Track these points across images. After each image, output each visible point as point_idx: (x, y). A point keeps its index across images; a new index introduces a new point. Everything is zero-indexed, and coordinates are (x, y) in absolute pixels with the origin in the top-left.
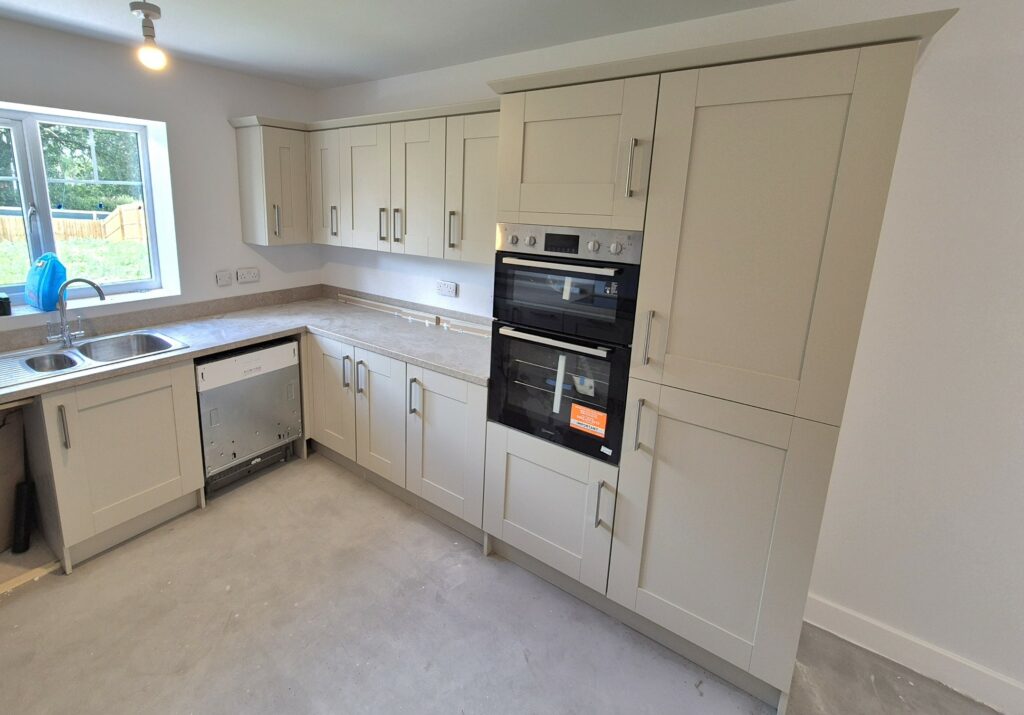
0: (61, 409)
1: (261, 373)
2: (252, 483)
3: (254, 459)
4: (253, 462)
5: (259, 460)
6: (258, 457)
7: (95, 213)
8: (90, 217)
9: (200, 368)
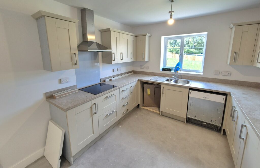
0: (163, 87)
1: (208, 100)
2: (203, 128)
3: (204, 122)
4: (204, 123)
5: (206, 124)
6: (206, 123)
7: (197, 54)
8: (196, 55)
9: (190, 91)
